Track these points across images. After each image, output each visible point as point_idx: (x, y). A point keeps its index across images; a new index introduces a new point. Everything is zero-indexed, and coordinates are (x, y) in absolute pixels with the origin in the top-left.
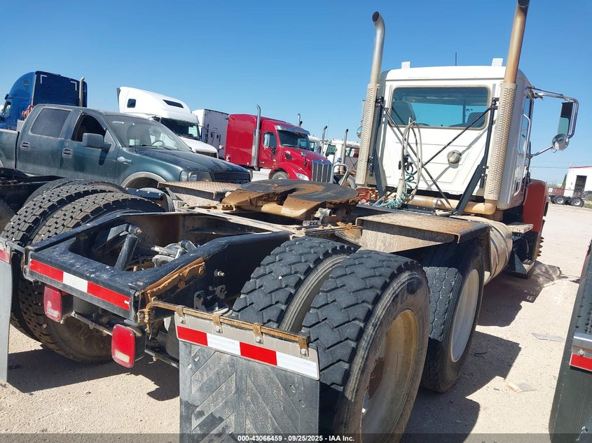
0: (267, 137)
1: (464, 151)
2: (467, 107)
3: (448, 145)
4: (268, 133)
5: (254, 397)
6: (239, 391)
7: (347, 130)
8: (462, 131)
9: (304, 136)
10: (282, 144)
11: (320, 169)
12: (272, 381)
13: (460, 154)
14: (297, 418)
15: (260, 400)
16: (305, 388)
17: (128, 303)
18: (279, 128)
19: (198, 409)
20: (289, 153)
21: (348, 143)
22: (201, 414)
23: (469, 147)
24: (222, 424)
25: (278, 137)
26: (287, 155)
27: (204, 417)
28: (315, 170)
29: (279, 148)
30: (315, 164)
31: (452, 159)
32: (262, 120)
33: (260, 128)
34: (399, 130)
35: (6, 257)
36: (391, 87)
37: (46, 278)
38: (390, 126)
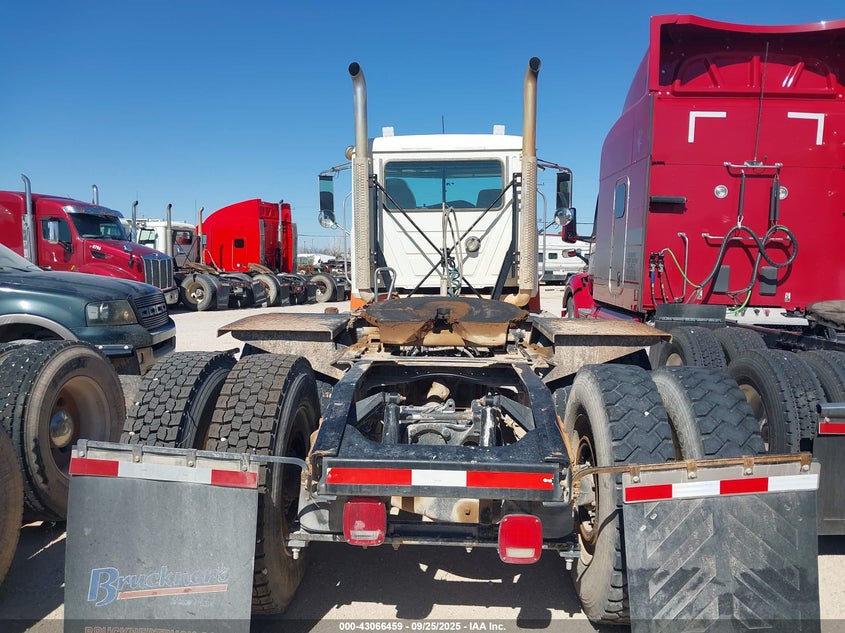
0: (52, 226)
1: (483, 237)
2: (447, 181)
3: (469, 230)
4: (53, 220)
5: (739, 532)
6: (719, 531)
7: (170, 205)
8: (482, 213)
9: (112, 219)
10: (81, 235)
11: (156, 268)
12: (761, 508)
13: (479, 241)
14: (794, 534)
15: (748, 531)
16: (801, 501)
17: (550, 481)
18: (70, 209)
19: (658, 571)
20: (99, 248)
21: (173, 223)
22: (664, 574)
23: (488, 231)
24: (697, 575)
25: (72, 224)
26: (95, 252)
27: (668, 578)
28: (149, 271)
29: (77, 243)
30: (148, 262)
31: (472, 248)
32: (35, 199)
33: (34, 211)
34: (406, 216)
35: (249, 479)
36: (381, 161)
37: (369, 487)
38: (387, 211)
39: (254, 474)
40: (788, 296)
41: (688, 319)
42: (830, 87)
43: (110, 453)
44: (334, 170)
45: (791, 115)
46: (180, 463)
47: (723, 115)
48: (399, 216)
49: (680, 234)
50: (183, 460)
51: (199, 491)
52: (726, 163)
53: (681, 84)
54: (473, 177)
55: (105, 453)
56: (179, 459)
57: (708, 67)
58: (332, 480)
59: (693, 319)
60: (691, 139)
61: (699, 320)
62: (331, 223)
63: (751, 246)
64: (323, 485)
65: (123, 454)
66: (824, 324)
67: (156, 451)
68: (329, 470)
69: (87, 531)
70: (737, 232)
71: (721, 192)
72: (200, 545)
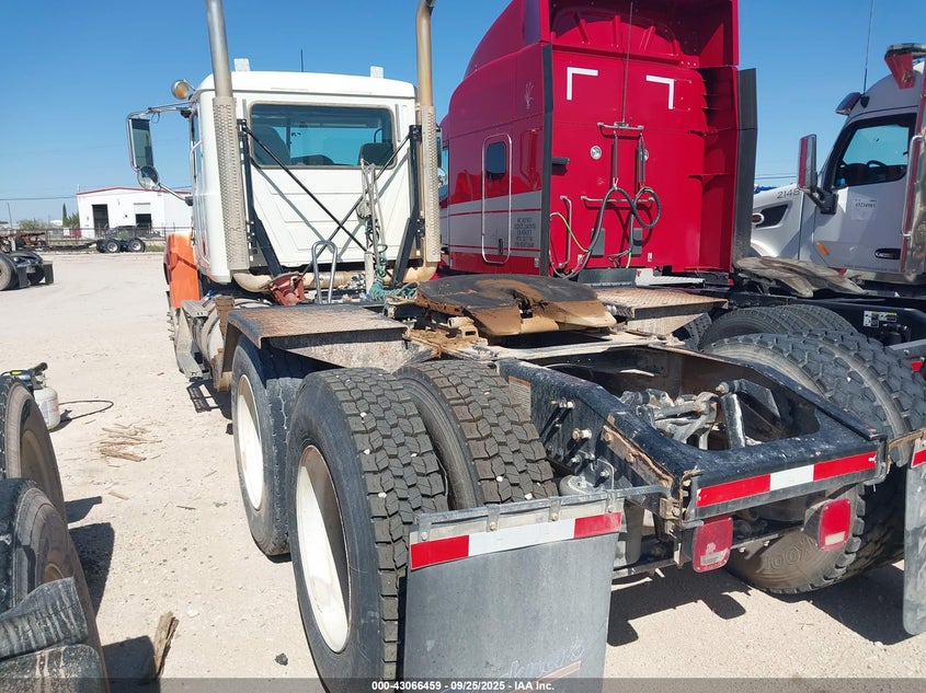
17: (874, 459)
23: (381, 194)
34: (290, 174)
35: (614, 520)
36: (244, 102)
37: (734, 503)
38: (257, 167)
39: (618, 514)
40: (650, 255)
41: (604, 284)
42: (675, 53)
43: (457, 525)
44: (151, 110)
45: (650, 78)
46: (541, 519)
47: (594, 73)
48: (278, 175)
49: (562, 197)
50: (544, 514)
51: (559, 551)
52: (599, 124)
53: (557, 37)
54: (321, 127)
55: (451, 527)
56: (539, 514)
57: (578, 21)
58: (700, 503)
59: (609, 284)
60: (569, 97)
61: (614, 284)
62: (152, 184)
63: (622, 208)
64: (693, 511)
65: (473, 523)
66: (757, 280)
67: (516, 509)
68: (699, 491)
69: (430, 644)
70: (614, 194)
71: (596, 153)
72: (556, 621)
